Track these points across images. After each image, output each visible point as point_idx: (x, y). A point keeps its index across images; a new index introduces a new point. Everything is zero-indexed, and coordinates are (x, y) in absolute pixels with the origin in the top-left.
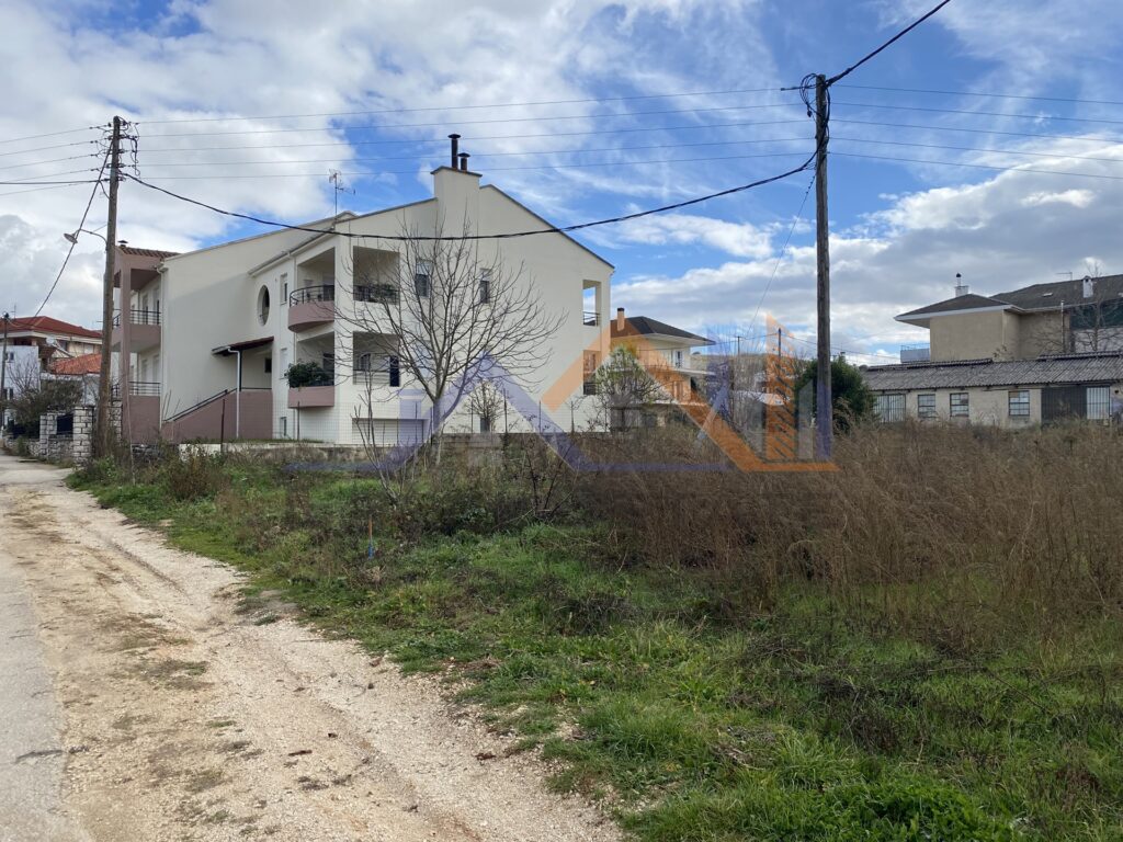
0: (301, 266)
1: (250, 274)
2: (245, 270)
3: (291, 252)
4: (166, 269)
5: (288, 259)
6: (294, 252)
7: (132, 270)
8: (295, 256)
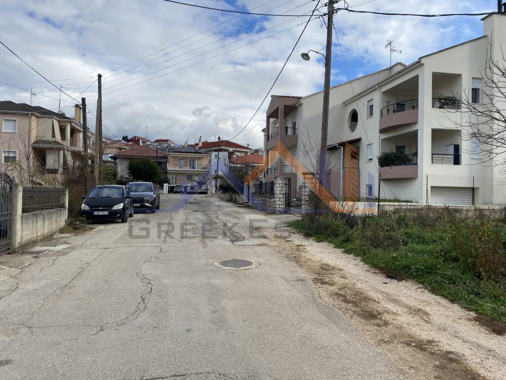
0: (385, 93)
1: (344, 103)
2: (342, 102)
3: (378, 85)
4: (302, 104)
5: (376, 89)
6: (380, 85)
7: (285, 106)
8: (380, 87)
